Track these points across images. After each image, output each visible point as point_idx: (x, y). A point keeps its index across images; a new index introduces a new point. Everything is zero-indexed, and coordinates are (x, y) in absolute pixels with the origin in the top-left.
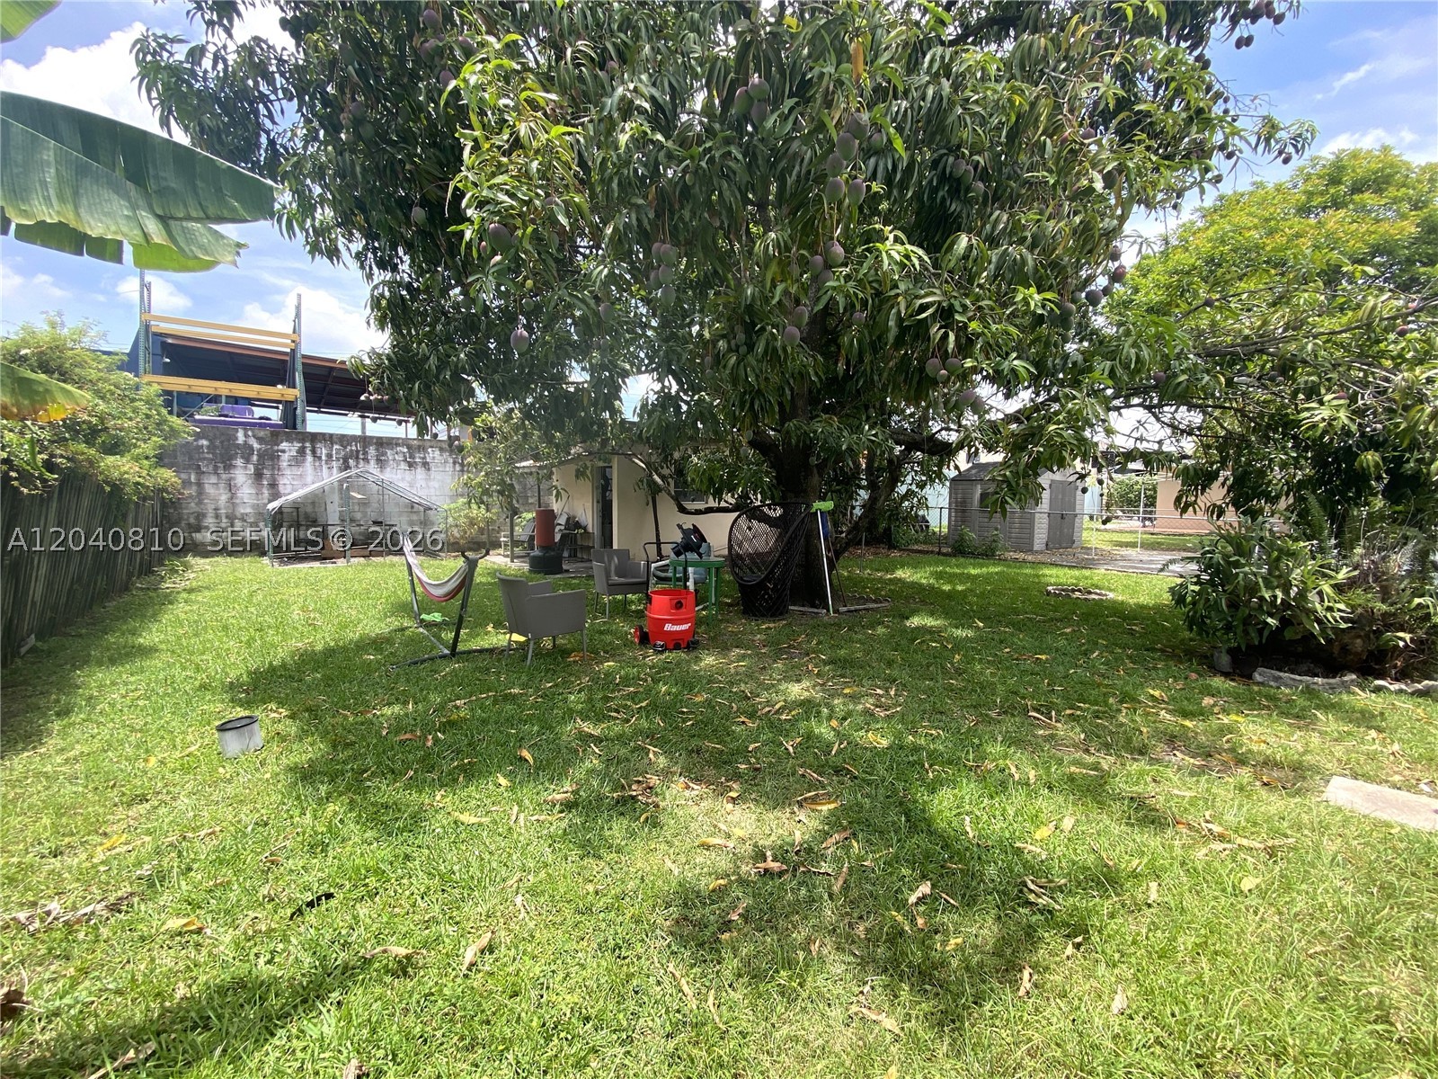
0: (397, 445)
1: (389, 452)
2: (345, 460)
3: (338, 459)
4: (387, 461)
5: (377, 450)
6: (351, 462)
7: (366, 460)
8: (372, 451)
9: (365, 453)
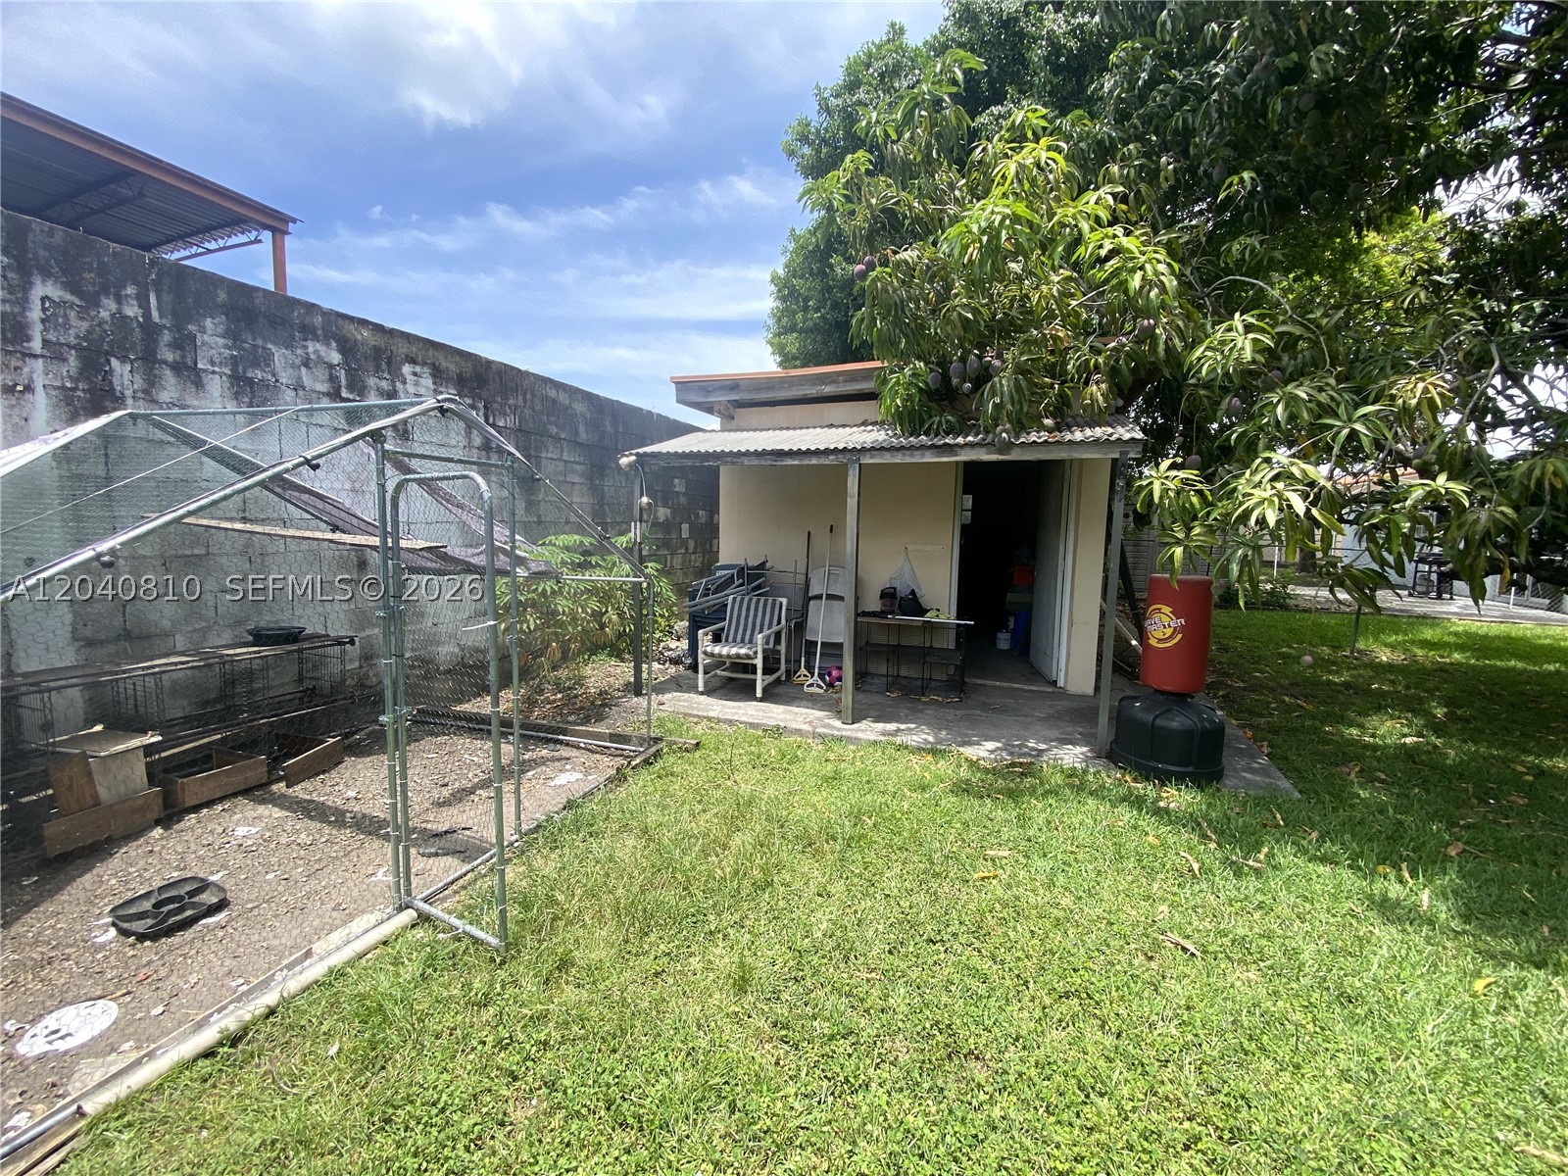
0: (308, 332)
1: (280, 356)
2: (93, 360)
3: (54, 352)
4: (274, 387)
5: (233, 335)
6: (123, 374)
7: (190, 374)
8: (212, 338)
9: (185, 343)
